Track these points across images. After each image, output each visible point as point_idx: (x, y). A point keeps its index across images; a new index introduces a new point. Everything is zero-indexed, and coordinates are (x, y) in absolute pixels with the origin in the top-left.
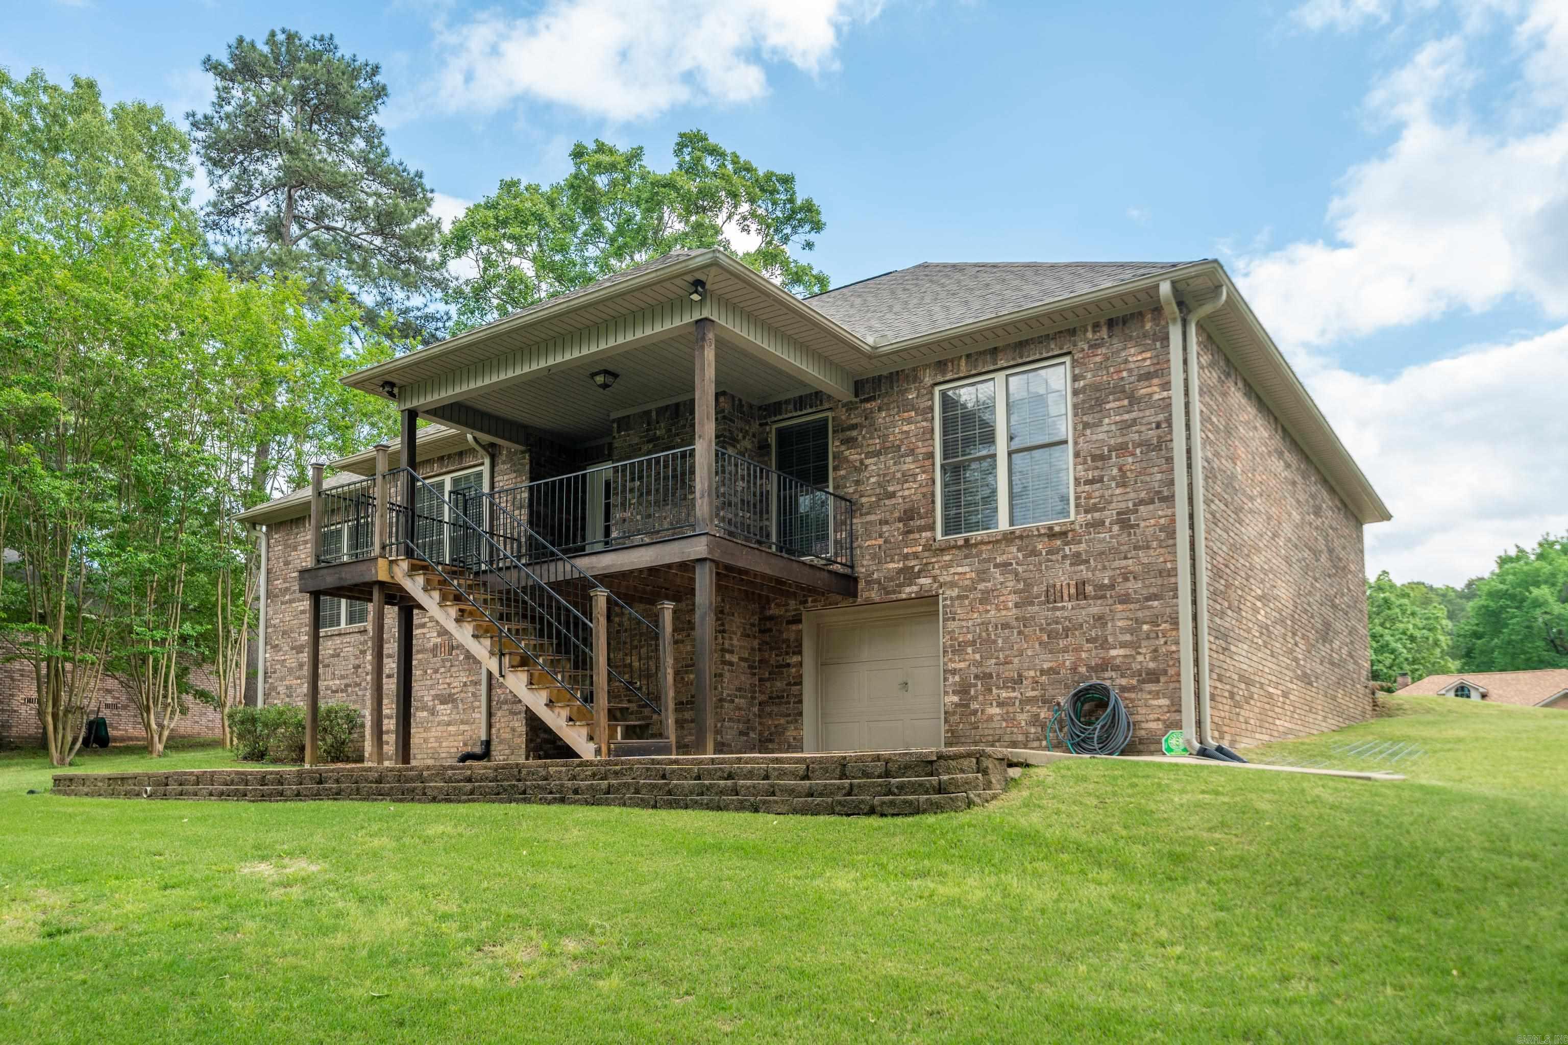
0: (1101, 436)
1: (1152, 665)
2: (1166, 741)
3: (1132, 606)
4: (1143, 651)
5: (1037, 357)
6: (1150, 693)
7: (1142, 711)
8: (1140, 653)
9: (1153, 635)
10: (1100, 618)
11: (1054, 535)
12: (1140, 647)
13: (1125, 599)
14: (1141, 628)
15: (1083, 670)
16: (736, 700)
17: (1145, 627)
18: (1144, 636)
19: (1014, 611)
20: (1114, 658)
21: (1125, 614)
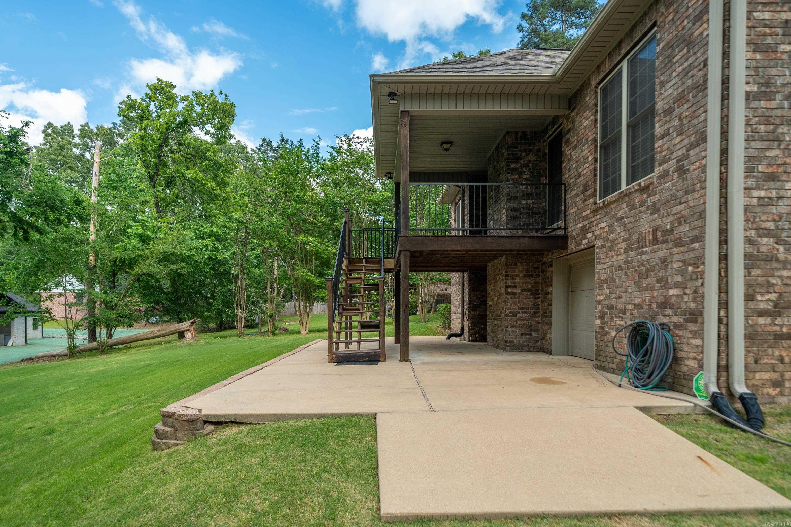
0: (670, 91)
1: (693, 306)
2: (697, 380)
3: (682, 249)
4: (688, 291)
5: (640, 35)
6: (691, 332)
7: (686, 348)
8: (685, 294)
9: (694, 277)
10: (665, 260)
11: (643, 190)
12: (686, 288)
13: (678, 243)
14: (687, 269)
15: (654, 306)
16: (518, 315)
17: (690, 268)
18: (688, 278)
19: (624, 256)
20: (671, 296)
21: (680, 256)
